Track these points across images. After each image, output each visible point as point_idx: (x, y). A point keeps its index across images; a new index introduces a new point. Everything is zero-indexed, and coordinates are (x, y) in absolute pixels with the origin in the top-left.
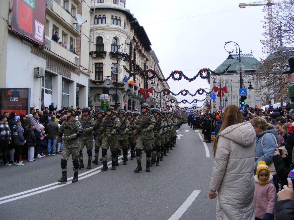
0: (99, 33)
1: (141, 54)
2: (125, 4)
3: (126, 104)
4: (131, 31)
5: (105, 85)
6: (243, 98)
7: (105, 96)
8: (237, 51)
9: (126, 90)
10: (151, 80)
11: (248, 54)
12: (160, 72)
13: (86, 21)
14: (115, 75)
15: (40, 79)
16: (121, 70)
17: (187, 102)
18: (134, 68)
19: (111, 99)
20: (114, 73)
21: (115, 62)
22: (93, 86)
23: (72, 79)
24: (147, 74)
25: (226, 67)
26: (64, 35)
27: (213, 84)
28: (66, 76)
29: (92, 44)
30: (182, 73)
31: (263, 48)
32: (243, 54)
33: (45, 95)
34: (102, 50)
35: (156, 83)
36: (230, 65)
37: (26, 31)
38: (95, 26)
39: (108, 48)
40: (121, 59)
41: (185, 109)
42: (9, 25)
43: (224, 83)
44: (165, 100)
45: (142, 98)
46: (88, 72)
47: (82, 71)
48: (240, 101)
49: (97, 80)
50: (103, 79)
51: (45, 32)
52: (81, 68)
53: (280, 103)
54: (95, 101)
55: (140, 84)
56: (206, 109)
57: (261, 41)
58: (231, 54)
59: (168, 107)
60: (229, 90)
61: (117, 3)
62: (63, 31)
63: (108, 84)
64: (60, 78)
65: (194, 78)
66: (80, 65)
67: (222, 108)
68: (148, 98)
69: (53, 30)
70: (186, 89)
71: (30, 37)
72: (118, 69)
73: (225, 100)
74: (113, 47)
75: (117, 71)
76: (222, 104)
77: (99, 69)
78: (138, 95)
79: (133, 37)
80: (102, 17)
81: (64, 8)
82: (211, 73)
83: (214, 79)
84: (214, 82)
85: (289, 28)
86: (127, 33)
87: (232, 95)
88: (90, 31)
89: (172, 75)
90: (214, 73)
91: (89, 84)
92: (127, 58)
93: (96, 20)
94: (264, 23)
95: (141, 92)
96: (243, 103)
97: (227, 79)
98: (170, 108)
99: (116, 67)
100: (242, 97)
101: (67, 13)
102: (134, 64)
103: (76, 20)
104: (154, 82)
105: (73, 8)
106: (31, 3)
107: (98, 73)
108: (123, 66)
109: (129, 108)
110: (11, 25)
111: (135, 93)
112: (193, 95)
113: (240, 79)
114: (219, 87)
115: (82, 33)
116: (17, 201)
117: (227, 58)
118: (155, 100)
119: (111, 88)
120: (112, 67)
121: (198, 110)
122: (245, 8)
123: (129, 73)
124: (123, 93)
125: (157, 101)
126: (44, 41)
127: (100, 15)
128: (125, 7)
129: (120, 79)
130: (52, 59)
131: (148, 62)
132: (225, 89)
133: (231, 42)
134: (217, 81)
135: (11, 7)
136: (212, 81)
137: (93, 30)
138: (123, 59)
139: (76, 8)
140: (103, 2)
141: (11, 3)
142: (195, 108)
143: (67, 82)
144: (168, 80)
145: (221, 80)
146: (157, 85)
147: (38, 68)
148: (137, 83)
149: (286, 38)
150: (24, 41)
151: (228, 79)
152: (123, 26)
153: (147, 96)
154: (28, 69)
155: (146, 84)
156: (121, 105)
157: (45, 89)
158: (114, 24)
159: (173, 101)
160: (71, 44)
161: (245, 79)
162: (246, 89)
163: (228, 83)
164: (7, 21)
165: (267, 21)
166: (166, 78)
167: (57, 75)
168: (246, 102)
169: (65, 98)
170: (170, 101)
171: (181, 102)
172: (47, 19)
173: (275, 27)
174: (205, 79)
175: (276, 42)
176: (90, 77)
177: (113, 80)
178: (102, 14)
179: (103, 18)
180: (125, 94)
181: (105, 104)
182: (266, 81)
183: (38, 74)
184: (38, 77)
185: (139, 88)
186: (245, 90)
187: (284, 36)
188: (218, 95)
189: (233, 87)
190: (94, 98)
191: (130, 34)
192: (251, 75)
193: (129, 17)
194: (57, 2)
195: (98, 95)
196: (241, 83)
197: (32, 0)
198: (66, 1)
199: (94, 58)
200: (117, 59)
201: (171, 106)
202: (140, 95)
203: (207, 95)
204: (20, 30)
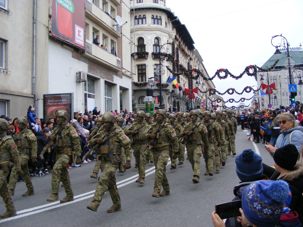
0: (140, 34)
1: (185, 53)
2: (165, 2)
3: (171, 105)
4: (172, 30)
5: (148, 87)
6: (293, 95)
7: (149, 98)
8: (284, 45)
9: (171, 91)
10: (196, 80)
11: (297, 48)
12: (204, 71)
13: (127, 22)
14: (158, 76)
15: (82, 84)
16: (165, 71)
17: (234, 101)
18: (178, 68)
19: (155, 101)
20: (157, 74)
21: (158, 63)
22: (136, 88)
23: (114, 82)
24: (192, 74)
25: (274, 63)
26: (105, 37)
27: (261, 81)
28: (108, 80)
29: (134, 45)
30: (228, 72)
32: (292, 48)
33: (88, 99)
34: (143, 51)
35: (201, 82)
36: (278, 60)
37: (67, 36)
38: (136, 26)
39: (150, 49)
40: (164, 60)
41: (232, 108)
42: (50, 30)
43: (271, 80)
44: (211, 100)
45: (187, 98)
46: (131, 74)
47: (124, 73)
48: (290, 98)
49: (140, 82)
50: (146, 81)
51: (85, 35)
52: (123, 71)
54: (139, 104)
55: (184, 84)
56: (254, 108)
58: (279, 48)
59: (215, 107)
60: (278, 87)
61: (157, 2)
62: (103, 34)
63: (152, 86)
64: (102, 82)
65: (241, 76)
66: (122, 68)
67: (271, 106)
68: (193, 99)
69: (93, 33)
70: (232, 88)
71: (70, 41)
72: (162, 70)
73: (273, 97)
74: (155, 47)
75: (160, 71)
76: (271, 102)
77: (142, 71)
78: (183, 96)
79: (175, 36)
80: (142, 17)
81: (103, 10)
82: (258, 69)
83: (262, 76)
84: (262, 79)
86: (168, 32)
87: (281, 92)
88: (131, 32)
89: (218, 73)
90: (261, 70)
91: (132, 86)
92: (170, 58)
93: (137, 21)
95: (185, 92)
96: (293, 100)
97: (275, 75)
98: (217, 108)
99: (159, 68)
100: (292, 93)
101: (107, 16)
102: (177, 64)
103: (116, 21)
104: (199, 81)
105: (113, 10)
106: (70, 8)
107: (141, 75)
108: (167, 67)
109: (174, 110)
110: (51, 30)
111: (179, 94)
112: (240, 93)
113: (289, 75)
114: (267, 84)
115: (123, 35)
117: (275, 53)
118: (201, 100)
119: (155, 90)
120: (155, 68)
121: (245, 109)
123: (172, 73)
124: (168, 94)
126: (85, 44)
127: (140, 16)
128: (165, 6)
129: (164, 80)
130: (94, 63)
131: (192, 61)
132: (273, 86)
133: (277, 36)
134: (265, 78)
135: (51, 13)
136: (259, 78)
137: (134, 32)
138: (166, 59)
139: (115, 10)
141: (50, 8)
142: (242, 107)
143: (110, 86)
144: (214, 78)
145: (269, 78)
146: (202, 85)
147: (80, 73)
148: (182, 84)
150: (64, 46)
151: (277, 75)
152: (165, 25)
153: (192, 97)
154: (70, 73)
155: (190, 84)
156: (166, 107)
157: (88, 93)
158: (154, 23)
159: (219, 101)
160: (112, 47)
161: (294, 75)
162: (296, 85)
163: (276, 79)
164: (48, 27)
166: (211, 77)
167: (100, 79)
168: (297, 98)
169: (108, 102)
170: (216, 101)
171: (228, 101)
172: (86, 23)
174: (252, 76)
176: (133, 79)
177: (156, 81)
178: (142, 14)
179: (144, 18)
180: (169, 95)
181: (149, 106)
183: (80, 78)
184: (80, 82)
185: (183, 88)
186: (295, 86)
188: (267, 93)
189: (281, 84)
190: (138, 101)
191: (172, 33)
192: (301, 69)
193: (170, 16)
194: (96, 4)
195: (141, 97)
196: (290, 78)
197: (71, 4)
198: (105, 3)
199: (136, 59)
200: (160, 60)
201: (218, 106)
202: (185, 96)
203: (255, 93)
204: (60, 35)
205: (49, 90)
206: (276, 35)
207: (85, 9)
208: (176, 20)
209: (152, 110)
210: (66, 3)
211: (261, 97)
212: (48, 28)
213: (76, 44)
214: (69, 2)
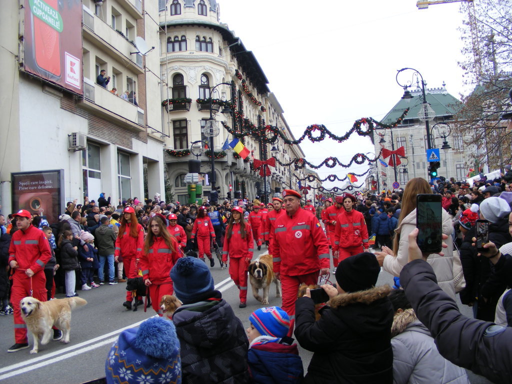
0: (177, 68)
1: (252, 99)
2: (218, 14)
3: (231, 188)
4: (231, 61)
5: (192, 157)
6: (434, 166)
7: (193, 176)
8: (418, 85)
9: (230, 163)
10: (272, 144)
11: (438, 88)
12: (286, 128)
13: (153, 48)
14: (208, 139)
15: (79, 154)
16: (219, 129)
17: (336, 179)
18: (241, 125)
19: (203, 181)
20: (206, 135)
21: (208, 116)
22: (171, 160)
23: (134, 150)
25: (400, 114)
26: (117, 74)
27: (381, 145)
28: (124, 146)
29: (166, 87)
30: (326, 129)
31: (463, 76)
32: (430, 89)
33: (90, 180)
34: (183, 97)
35: (281, 148)
36: (408, 109)
37: (51, 72)
38: (169, 55)
39: (193, 93)
40: (218, 111)
41: (334, 190)
42: (21, 62)
43: (397, 142)
44: (298, 178)
45: (258, 175)
46: (161, 137)
47: (150, 135)
48: (429, 172)
49: (179, 150)
50: (187, 147)
51: (82, 71)
52: (149, 131)
53: (499, 171)
54: (176, 186)
55: (252, 152)
56: (370, 189)
57: (458, 63)
58: (409, 89)
59: (305, 190)
60: (408, 153)
61: (204, 13)
62: (113, 67)
63: (197, 156)
64: (113, 150)
65: (347, 136)
66: (147, 125)
67: (398, 185)
68: (269, 176)
69: (97, 67)
70: (334, 157)
71: (57, 81)
72: (214, 128)
73: (402, 171)
74: (202, 90)
75: (211, 131)
76: (398, 178)
77: (180, 130)
78: (251, 172)
79: (236, 70)
80: (180, 39)
81: (113, 28)
82: (375, 125)
83: (382, 136)
84: (382, 141)
85: (507, 37)
86: (225, 64)
87: (414, 162)
88: (161, 65)
89: (308, 132)
90: (382, 125)
91: (165, 156)
92: (228, 107)
93: (170, 45)
94: (462, 32)
95: (255, 166)
96: (434, 174)
97: (403, 134)
98: (308, 190)
99: (209, 125)
100: (431, 163)
101: (120, 37)
102: (240, 118)
103: (135, 46)
104: (278, 146)
105: (129, 27)
106: (56, 23)
107: (179, 137)
108: (222, 122)
109: (237, 195)
110: (24, 62)
111: (245, 169)
112: (347, 165)
113: (426, 134)
114: (391, 150)
115: (147, 70)
116: (51, 365)
117: (402, 98)
118: (281, 178)
119: (203, 162)
120: (202, 125)
121: (356, 192)
122: (427, 8)
123: (232, 133)
124: (225, 169)
125: (285, 179)
126: (82, 86)
127: (177, 37)
128: (218, 20)
129: (218, 145)
130: (99, 117)
131: (265, 112)
132: (401, 152)
134: (387, 138)
135: (22, 32)
136: (377, 139)
137: (166, 64)
138: (220, 110)
139: (133, 27)
140: (180, 14)
141: (21, 23)
142: (350, 188)
143: (126, 156)
144: (302, 141)
145: (393, 139)
146: (282, 152)
147: (74, 135)
149: (502, 56)
150: (47, 89)
151: (406, 134)
152: (218, 53)
153: (266, 173)
154: (57, 136)
155: (263, 152)
156: (222, 192)
157: (88, 169)
158: (201, 50)
159: (311, 178)
160: (130, 91)
161: (435, 133)
162: (438, 149)
163: (405, 141)
164: (17, 56)
165: (468, 28)
166: (297, 139)
167: (108, 145)
168: (440, 172)
169: (124, 184)
170: (307, 179)
171: (326, 180)
172: (84, 49)
173: (483, 38)
174: (365, 136)
175: (485, 64)
176: (165, 145)
177: (205, 147)
178: (179, 34)
179: (182, 41)
180: (228, 171)
181: (193, 190)
182: (473, 133)
183: (75, 144)
184: (75, 151)
185: (251, 158)
186: (437, 152)
187: (499, 53)
188: (391, 163)
189: (414, 148)
190: (175, 181)
191: (230, 66)
192: (446, 124)
193: (227, 36)
194: (100, 18)
195: (181, 175)
196: (429, 139)
197: (57, 17)
198: (116, 15)
199: (170, 111)
200: (211, 111)
201: (309, 187)
202: (254, 172)
203: (371, 164)
204: (39, 70)
205: (21, 166)
206: (405, 68)
207: (82, 26)
208: (237, 44)
209: (198, 196)
210: (49, 15)
211: (381, 171)
212: (17, 59)
213: (67, 84)
214: (53, 13)
